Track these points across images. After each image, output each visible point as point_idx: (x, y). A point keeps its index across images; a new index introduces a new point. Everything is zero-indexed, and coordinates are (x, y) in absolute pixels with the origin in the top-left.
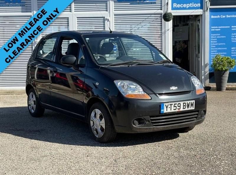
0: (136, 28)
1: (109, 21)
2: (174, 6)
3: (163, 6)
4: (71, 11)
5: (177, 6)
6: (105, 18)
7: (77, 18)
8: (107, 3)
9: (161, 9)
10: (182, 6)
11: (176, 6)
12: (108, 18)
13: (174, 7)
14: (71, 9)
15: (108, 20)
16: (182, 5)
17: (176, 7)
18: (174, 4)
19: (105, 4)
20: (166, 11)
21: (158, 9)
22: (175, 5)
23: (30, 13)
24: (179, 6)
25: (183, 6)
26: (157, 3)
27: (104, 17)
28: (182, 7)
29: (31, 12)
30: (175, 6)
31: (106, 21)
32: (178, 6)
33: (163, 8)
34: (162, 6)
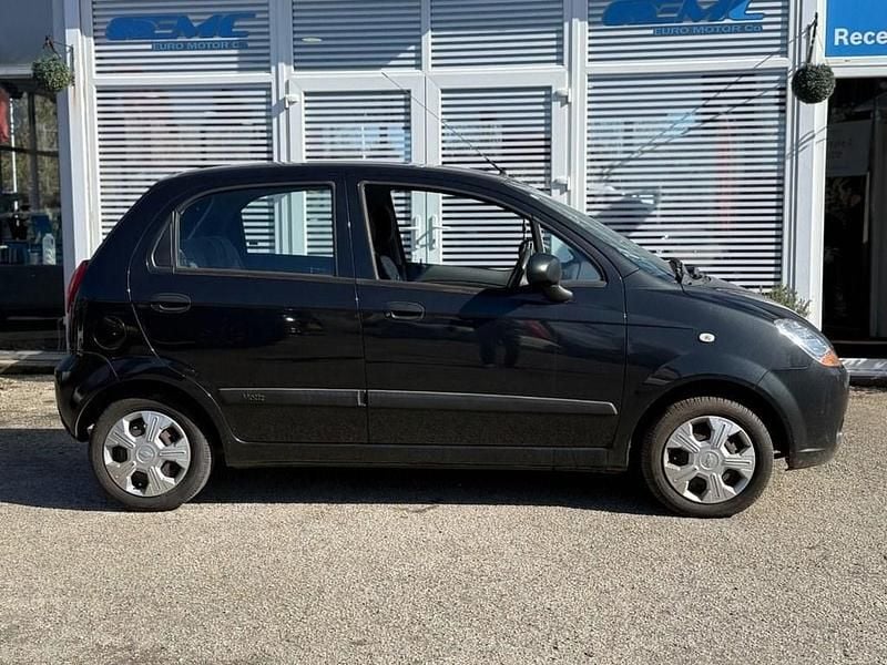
0: (678, 129)
1: (567, 102)
2: (837, 38)
3: (791, 38)
4: (418, 66)
5: (848, 38)
6: (553, 92)
7: (443, 91)
8: (562, 31)
9: (785, 54)
10: (870, 38)
11: (844, 38)
12: (563, 89)
13: (837, 43)
14: (419, 58)
15: (565, 100)
16: (873, 34)
17: (846, 43)
18: (837, 31)
19: (554, 36)
20: (804, 59)
21: (772, 54)
22: (841, 35)
23: (263, 74)
24: (856, 38)
25: (875, 38)
26: (765, 27)
27: (550, 88)
28: (873, 41)
29: (268, 70)
30: (841, 41)
31: (556, 105)
32: (852, 38)
33: (791, 46)
34: (787, 38)
